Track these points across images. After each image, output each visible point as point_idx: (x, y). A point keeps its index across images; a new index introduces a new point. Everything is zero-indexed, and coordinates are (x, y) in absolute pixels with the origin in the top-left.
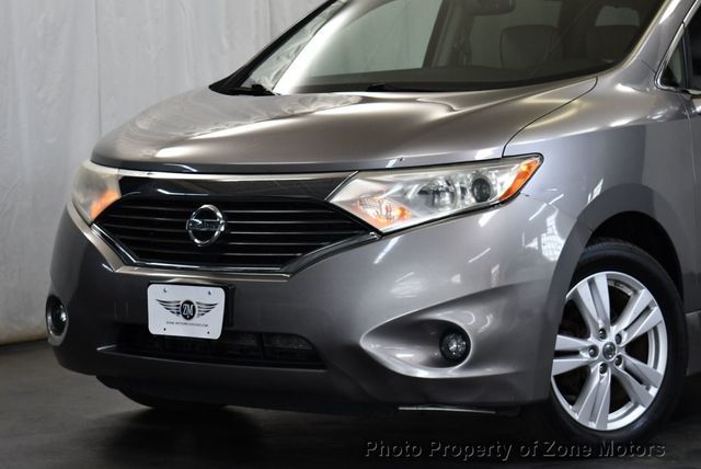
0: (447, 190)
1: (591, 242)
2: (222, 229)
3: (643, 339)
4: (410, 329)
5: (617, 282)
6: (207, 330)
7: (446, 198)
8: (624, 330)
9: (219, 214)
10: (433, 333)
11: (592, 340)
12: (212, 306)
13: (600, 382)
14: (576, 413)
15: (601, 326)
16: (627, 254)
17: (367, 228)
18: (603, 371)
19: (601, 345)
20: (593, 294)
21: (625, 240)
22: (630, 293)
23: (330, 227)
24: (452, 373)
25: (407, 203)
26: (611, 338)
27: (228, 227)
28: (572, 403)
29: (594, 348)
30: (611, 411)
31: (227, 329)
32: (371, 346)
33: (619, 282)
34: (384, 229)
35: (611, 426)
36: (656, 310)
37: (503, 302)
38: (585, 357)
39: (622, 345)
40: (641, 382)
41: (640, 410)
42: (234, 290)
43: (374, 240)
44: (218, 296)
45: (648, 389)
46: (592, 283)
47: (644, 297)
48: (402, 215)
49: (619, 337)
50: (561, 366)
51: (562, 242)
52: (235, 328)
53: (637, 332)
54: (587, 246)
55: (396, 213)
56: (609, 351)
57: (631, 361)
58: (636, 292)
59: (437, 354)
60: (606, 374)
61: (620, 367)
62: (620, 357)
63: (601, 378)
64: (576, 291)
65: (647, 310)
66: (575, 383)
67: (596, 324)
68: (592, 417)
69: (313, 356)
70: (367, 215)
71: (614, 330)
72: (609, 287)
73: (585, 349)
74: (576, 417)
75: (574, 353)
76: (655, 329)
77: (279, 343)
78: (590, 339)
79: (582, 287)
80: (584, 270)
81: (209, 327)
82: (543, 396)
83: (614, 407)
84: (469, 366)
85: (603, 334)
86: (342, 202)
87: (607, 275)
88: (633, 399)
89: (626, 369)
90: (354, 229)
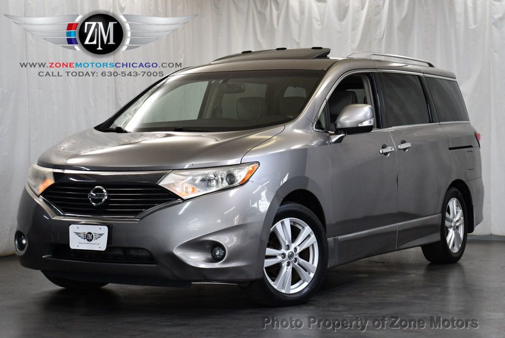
0: (214, 179)
1: (282, 204)
2: (106, 198)
3: (307, 250)
4: (197, 245)
5: (295, 223)
6: (99, 246)
7: (214, 183)
8: (298, 246)
9: (104, 191)
10: (208, 246)
11: (283, 251)
12: (101, 235)
13: (286, 271)
14: (276, 285)
15: (287, 244)
16: (299, 210)
17: (176, 197)
18: (288, 265)
19: (287, 253)
20: (283, 229)
21: (298, 203)
22: (301, 228)
23: (159, 197)
24: (217, 265)
25: (196, 185)
26: (292, 249)
27: (109, 197)
28: (273, 281)
29: (284, 254)
30: (292, 285)
31: (109, 245)
32: (178, 253)
33: (296, 223)
34: (185, 198)
35: (292, 292)
36: (313, 236)
37: (241, 232)
38: (280, 258)
39: (297, 253)
40: (306, 271)
41: (306, 284)
42: (112, 227)
43: (180, 203)
44: (105, 230)
45: (309, 274)
46: (282, 223)
47: (307, 230)
48: (193, 191)
49: (296, 249)
50: (268, 263)
51: (269, 204)
52: (112, 245)
53: (304, 247)
54: (280, 206)
55: (190, 190)
56: (291, 256)
57: (301, 261)
58: (303, 228)
59: (210, 256)
60: (289, 267)
61: (296, 264)
62: (296, 259)
63: (287, 269)
64: (275, 227)
65: (309, 236)
66: (275, 271)
67: (285, 243)
68: (283, 287)
69: (151, 258)
70: (176, 191)
71: (293, 246)
72: (291, 225)
73: (279, 255)
74: (276, 287)
75: (275, 257)
76: (313, 245)
77: (133, 253)
78: (281, 250)
79: (278, 225)
80: (279, 217)
81: (100, 244)
82: (260, 276)
83: (293, 283)
84: (225, 262)
85: (288, 247)
86: (166, 185)
87: (290, 219)
88: (302, 280)
89: (299, 264)
90: (170, 198)
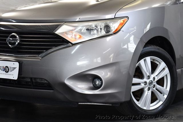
0: (96, 29)
1: (145, 46)
2: (19, 42)
3: (163, 79)
4: (82, 77)
5: (153, 60)
6: (13, 76)
7: (95, 32)
8: (156, 76)
9: (17, 36)
10: (90, 79)
11: (145, 80)
12: (15, 68)
13: (147, 94)
14: (139, 104)
15: (148, 75)
16: (157, 51)
17: (68, 42)
18: (148, 90)
19: (148, 81)
20: (145, 64)
21: (157, 45)
22: (158, 63)
23: (55, 42)
24: (97, 92)
25: (82, 33)
26: (151, 79)
27: (21, 41)
28: (138, 100)
29: (146, 82)
31: (20, 76)
32: (69, 83)
33: (155, 60)
34: (73, 43)
35: (151, 108)
36: (167, 69)
37: (114, 68)
38: (143, 85)
39: (155, 81)
40: (161, 93)
41: (161, 103)
42: (22, 63)
43: (70, 46)
44: (17, 65)
45: (164, 95)
46: (145, 60)
47: (162, 65)
48: (80, 37)
49: (154, 78)
50: (134, 88)
51: (136, 46)
52: (22, 76)
53: (160, 77)
54: (143, 48)
55: (78, 36)
56: (151, 83)
57: (158, 86)
58: (160, 63)
59: (92, 85)
60: (149, 91)
61: (154, 88)
62: (154, 85)
63: (148, 92)
64: (140, 63)
65: (164, 69)
66: (139, 94)
67: (146, 74)
68: (145, 106)
69: (48, 86)
70: (68, 37)
71: (152, 76)
72: (151, 62)
73: (142, 83)
74: (139, 106)
75: (139, 84)
76: (166, 75)
77: (38, 81)
78: (144, 79)
79: (142, 62)
80: (142, 56)
82: (128, 99)
83: (152, 102)
84: (103, 90)
85: (149, 77)
86: (59, 33)
87: (150, 58)
88: (159, 99)
89: (156, 89)
90: (62, 42)
